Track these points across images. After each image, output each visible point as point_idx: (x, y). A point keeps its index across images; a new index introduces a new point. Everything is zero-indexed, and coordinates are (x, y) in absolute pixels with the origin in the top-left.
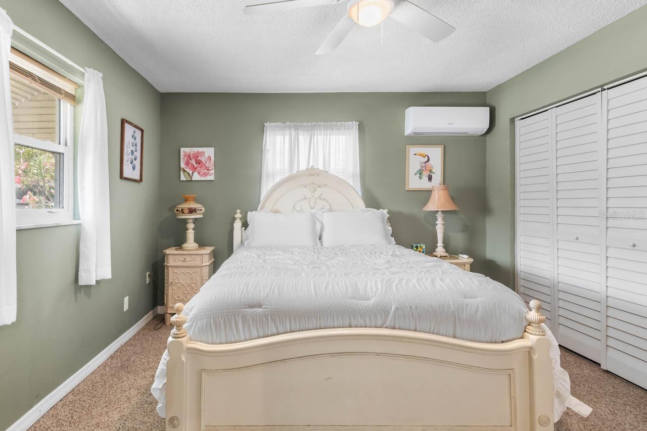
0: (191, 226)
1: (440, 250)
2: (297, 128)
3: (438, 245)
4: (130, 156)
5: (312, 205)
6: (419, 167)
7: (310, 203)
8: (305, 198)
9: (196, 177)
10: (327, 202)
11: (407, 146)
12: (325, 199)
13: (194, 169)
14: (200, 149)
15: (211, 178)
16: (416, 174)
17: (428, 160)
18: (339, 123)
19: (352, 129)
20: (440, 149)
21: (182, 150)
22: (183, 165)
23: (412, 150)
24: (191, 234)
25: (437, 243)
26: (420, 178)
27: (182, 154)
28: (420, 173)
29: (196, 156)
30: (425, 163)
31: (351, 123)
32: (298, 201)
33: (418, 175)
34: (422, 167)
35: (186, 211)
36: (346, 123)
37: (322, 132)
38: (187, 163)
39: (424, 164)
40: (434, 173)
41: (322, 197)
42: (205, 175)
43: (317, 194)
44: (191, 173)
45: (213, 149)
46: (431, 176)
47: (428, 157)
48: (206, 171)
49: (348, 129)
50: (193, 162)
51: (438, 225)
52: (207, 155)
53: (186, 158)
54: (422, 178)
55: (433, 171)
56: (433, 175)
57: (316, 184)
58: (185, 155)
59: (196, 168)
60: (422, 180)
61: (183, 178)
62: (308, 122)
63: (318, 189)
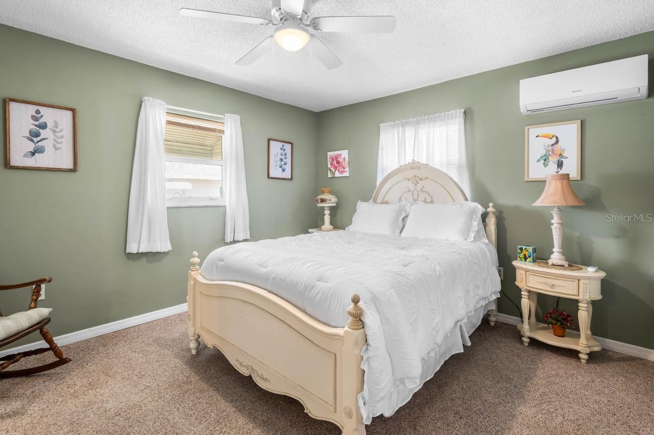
0: (327, 212)
1: (556, 257)
2: (404, 125)
3: (553, 250)
4: (279, 162)
5: (416, 197)
6: (544, 152)
7: (413, 195)
8: (409, 191)
9: (337, 174)
10: (429, 194)
11: (527, 128)
12: (426, 192)
13: (336, 168)
14: (339, 152)
15: (346, 174)
16: (539, 160)
17: (557, 142)
18: (443, 114)
19: (456, 118)
20: (576, 124)
21: (329, 153)
22: (329, 166)
23: (534, 131)
24: (327, 219)
25: (554, 248)
26: (545, 165)
27: (328, 157)
28: (545, 159)
29: (337, 157)
30: (552, 145)
31: (454, 111)
32: (403, 194)
33: (542, 162)
34: (548, 151)
35: (319, 201)
36: (450, 113)
37: (426, 125)
38: (332, 164)
39: (550, 148)
40: (566, 158)
41: (424, 189)
42: (342, 172)
43: (419, 187)
44: (334, 171)
45: (347, 150)
46: (562, 162)
47: (557, 137)
48: (343, 169)
49: (452, 118)
50: (335, 162)
51: (555, 225)
52: (343, 157)
53: (331, 160)
54: (547, 165)
55: (565, 155)
56: (564, 160)
57: (418, 177)
58: (330, 158)
59: (336, 167)
60: (547, 167)
61: (330, 176)
62: (413, 118)
63: (419, 182)
